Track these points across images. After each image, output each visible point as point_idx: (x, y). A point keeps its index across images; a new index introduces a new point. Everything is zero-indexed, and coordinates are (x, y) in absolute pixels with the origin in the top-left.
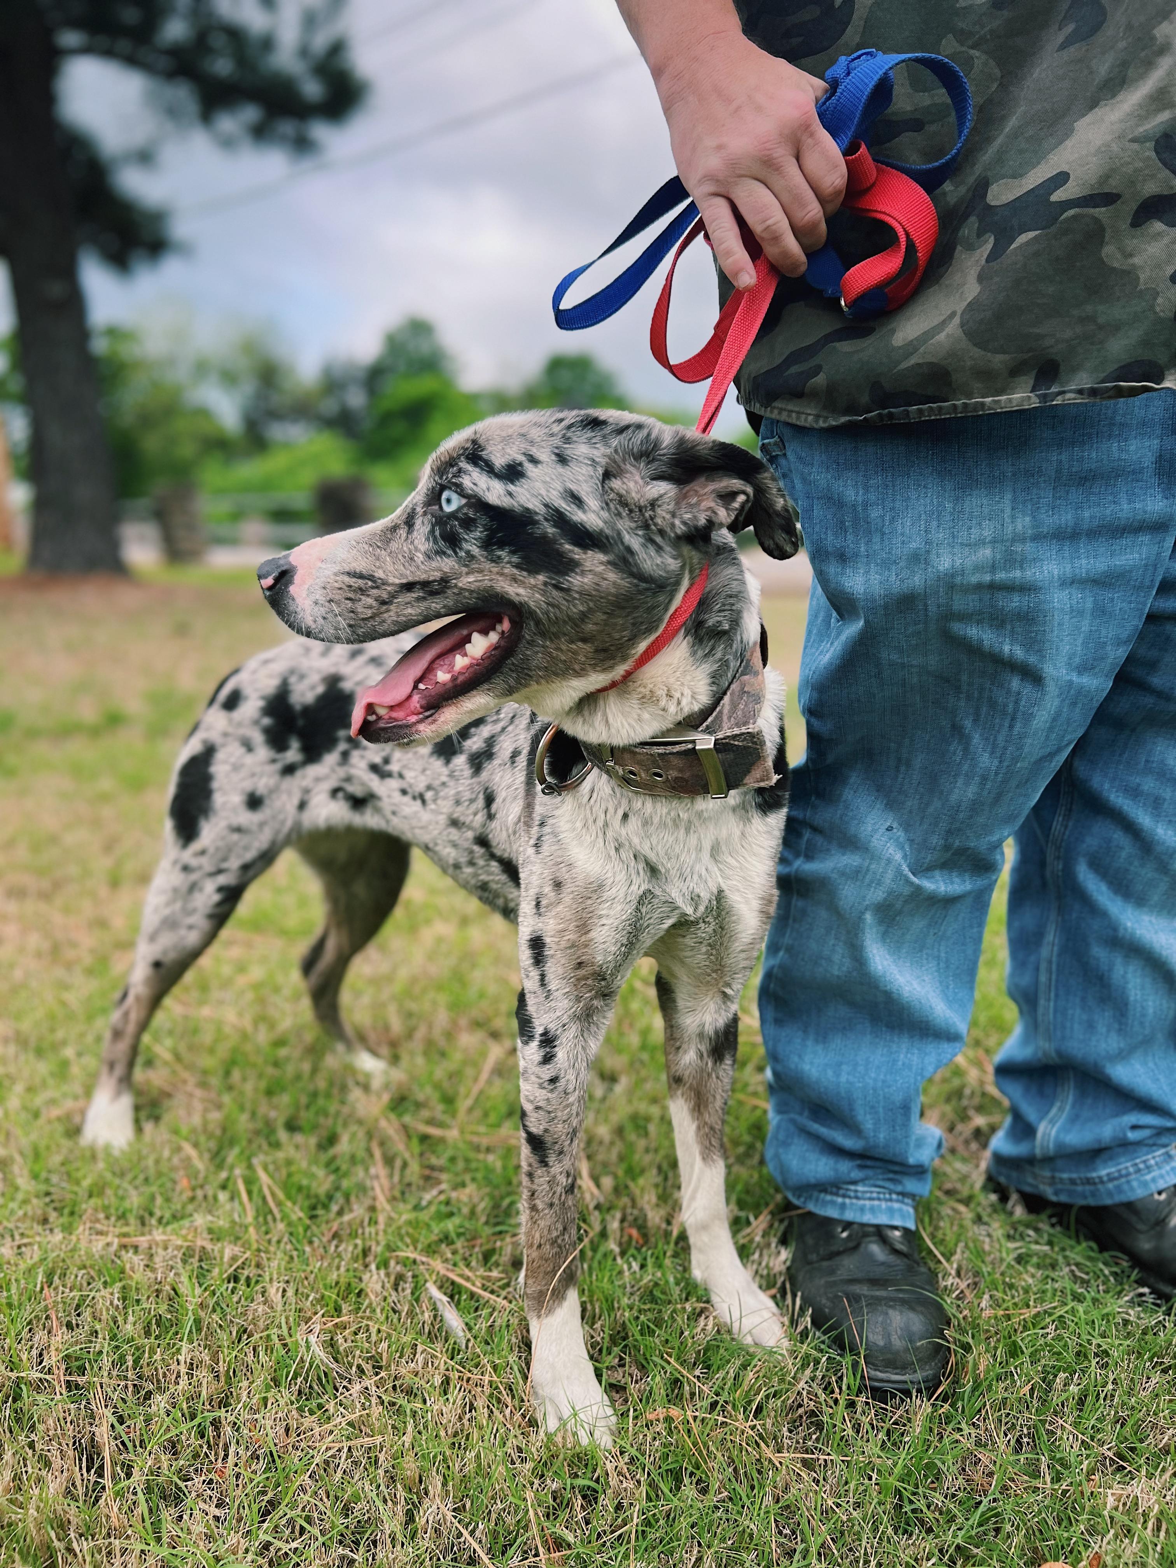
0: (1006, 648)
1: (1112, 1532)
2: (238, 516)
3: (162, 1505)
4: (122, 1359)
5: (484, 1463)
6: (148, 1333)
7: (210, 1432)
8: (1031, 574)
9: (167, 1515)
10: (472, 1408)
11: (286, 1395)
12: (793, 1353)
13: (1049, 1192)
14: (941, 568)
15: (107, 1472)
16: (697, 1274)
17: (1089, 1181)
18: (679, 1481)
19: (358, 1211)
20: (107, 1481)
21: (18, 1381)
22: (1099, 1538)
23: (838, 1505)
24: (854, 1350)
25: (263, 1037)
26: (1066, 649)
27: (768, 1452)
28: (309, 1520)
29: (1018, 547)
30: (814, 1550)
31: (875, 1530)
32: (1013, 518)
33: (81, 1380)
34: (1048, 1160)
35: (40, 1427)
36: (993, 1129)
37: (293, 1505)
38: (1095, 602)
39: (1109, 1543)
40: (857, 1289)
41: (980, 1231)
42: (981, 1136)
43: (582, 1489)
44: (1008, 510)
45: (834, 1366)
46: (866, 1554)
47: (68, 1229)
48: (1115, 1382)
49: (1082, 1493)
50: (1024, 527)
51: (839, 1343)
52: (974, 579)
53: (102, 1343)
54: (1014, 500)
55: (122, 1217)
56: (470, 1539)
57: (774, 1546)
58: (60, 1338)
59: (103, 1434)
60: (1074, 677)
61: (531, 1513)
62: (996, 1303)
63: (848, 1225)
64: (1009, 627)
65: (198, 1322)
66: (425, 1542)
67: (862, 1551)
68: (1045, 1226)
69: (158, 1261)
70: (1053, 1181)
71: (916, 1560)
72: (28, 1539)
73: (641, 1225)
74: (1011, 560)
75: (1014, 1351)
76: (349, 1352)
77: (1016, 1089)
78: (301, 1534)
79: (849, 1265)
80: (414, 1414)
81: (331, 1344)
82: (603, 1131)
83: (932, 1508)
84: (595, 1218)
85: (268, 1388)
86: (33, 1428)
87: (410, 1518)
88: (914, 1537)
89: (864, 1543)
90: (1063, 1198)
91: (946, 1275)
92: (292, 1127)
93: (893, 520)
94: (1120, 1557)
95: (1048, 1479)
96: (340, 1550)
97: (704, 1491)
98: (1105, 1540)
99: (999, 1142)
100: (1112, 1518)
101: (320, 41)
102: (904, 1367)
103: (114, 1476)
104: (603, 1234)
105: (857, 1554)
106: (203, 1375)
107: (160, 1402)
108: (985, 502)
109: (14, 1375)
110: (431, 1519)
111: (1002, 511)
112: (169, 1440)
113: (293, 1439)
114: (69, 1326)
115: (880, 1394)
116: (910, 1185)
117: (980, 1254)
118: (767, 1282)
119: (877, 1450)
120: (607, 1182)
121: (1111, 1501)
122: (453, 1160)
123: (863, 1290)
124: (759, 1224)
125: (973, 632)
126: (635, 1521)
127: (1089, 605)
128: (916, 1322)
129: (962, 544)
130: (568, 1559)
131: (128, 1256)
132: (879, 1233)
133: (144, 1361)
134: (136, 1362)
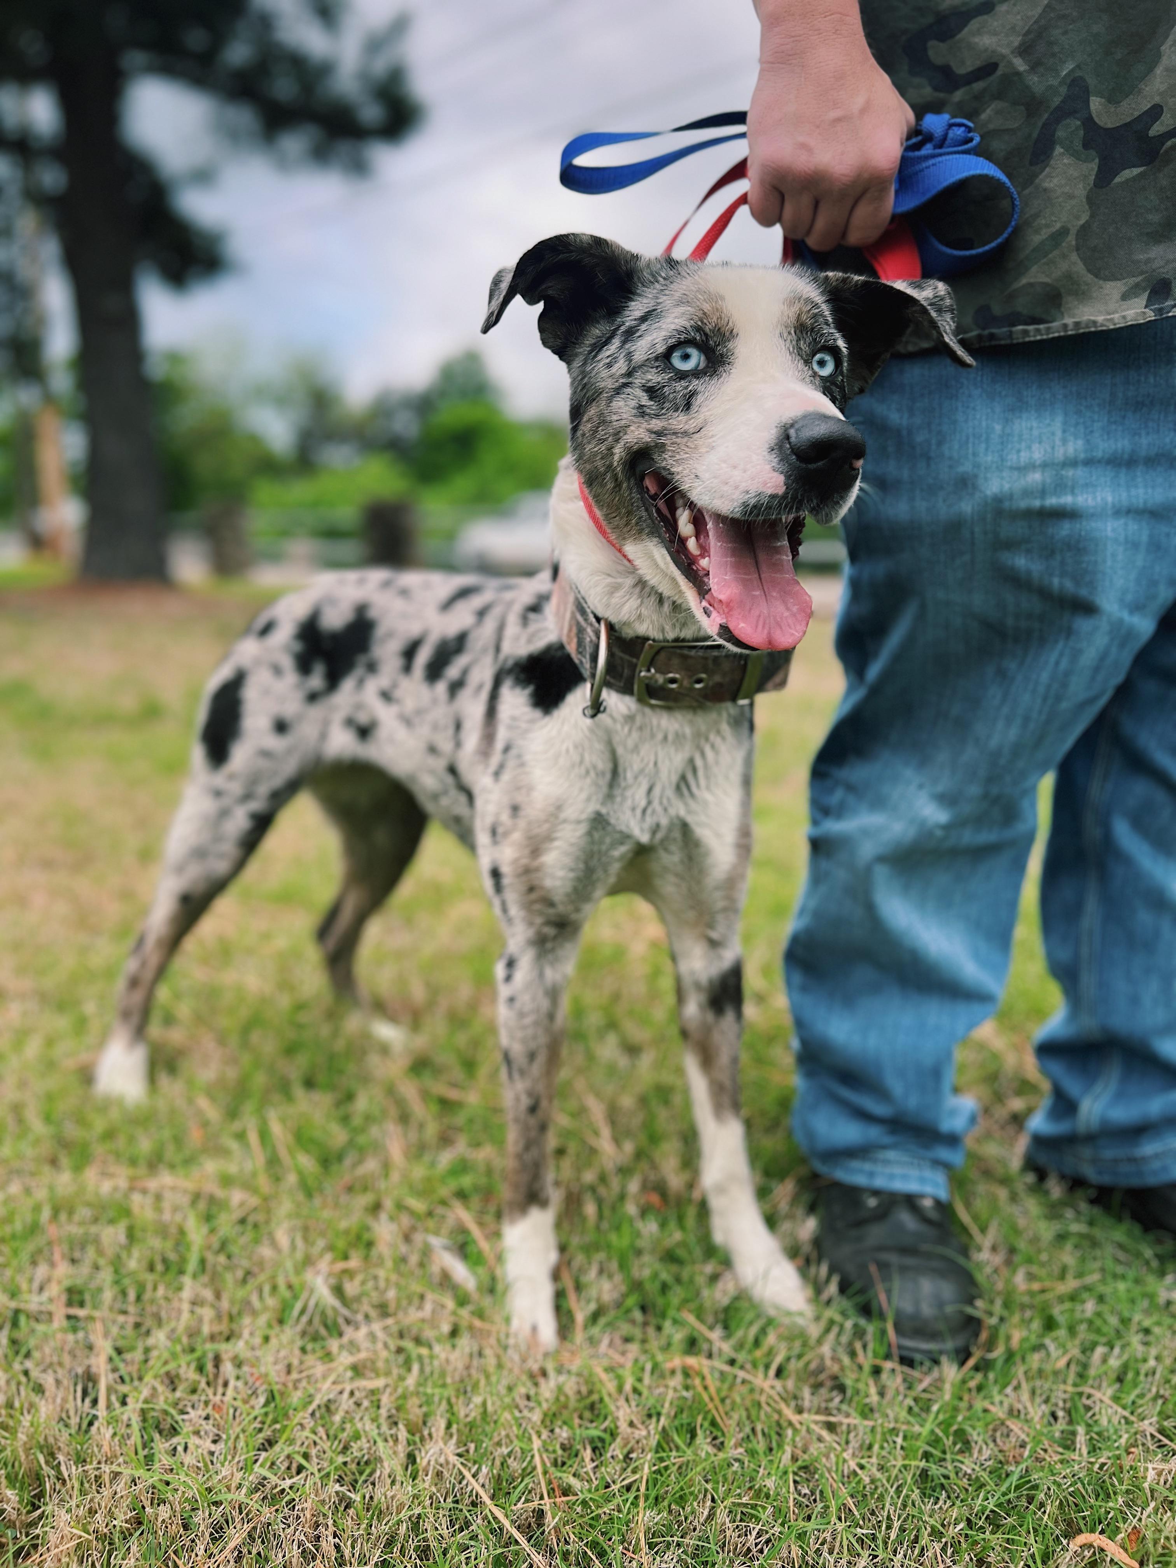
0: (1056, 581)
1: (1153, 1504)
2: (285, 533)
3: (157, 1436)
4: (124, 1293)
5: (490, 1408)
6: (151, 1268)
7: (209, 1367)
8: (1082, 500)
9: (161, 1445)
10: (480, 1354)
11: (289, 1334)
12: (817, 1318)
13: (1089, 1172)
14: (989, 493)
15: (102, 1402)
16: (718, 1237)
17: (1132, 1160)
18: (693, 1435)
19: (371, 1165)
20: (101, 1410)
21: (17, 1312)
22: (1139, 1510)
23: (862, 1467)
24: (882, 1316)
25: (284, 1002)
26: (1119, 582)
27: (789, 1413)
28: (306, 1456)
29: (1070, 473)
30: (833, 1509)
31: (899, 1490)
32: (1064, 441)
33: (81, 1313)
34: (1091, 1138)
35: (36, 1355)
36: (1030, 1111)
37: (291, 1442)
38: (1151, 536)
39: (1149, 1516)
40: (886, 1256)
41: (1015, 1210)
42: (1018, 1120)
43: (592, 1441)
44: (1059, 434)
45: (859, 1333)
46: (889, 1518)
47: (78, 1169)
48: (1158, 1358)
49: (1121, 1467)
50: (1076, 450)
51: (866, 1310)
52: (1023, 504)
53: (106, 1276)
54: (1065, 423)
55: (133, 1162)
56: (472, 1481)
57: (791, 1503)
58: (63, 1269)
59: (100, 1364)
60: (1126, 616)
61: (537, 1459)
62: (1031, 1277)
63: (876, 1193)
64: (1058, 557)
65: (203, 1262)
66: (426, 1484)
67: (886, 1514)
68: (1083, 1206)
69: (166, 1205)
70: (1094, 1161)
71: (943, 1525)
72: (17, 1464)
73: (661, 1188)
74: (1060, 486)
75: (1050, 1324)
76: (358, 1299)
77: (1057, 1068)
78: (298, 1473)
79: (876, 1233)
80: (420, 1358)
81: (338, 1291)
82: (627, 1101)
83: (960, 1475)
84: (615, 1183)
85: (270, 1326)
86: (28, 1355)
87: (411, 1458)
88: (941, 1502)
89: (887, 1505)
90: (1106, 1179)
91: (979, 1249)
92: (309, 1083)
93: (940, 444)
94: (1160, 1531)
95: (1085, 1451)
96: (337, 1487)
97: (720, 1447)
98: (1145, 1514)
99: (1038, 1123)
100: (1152, 1491)
101: (380, 66)
102: (934, 1336)
103: (109, 1406)
104: (622, 1197)
105: (880, 1518)
106: (207, 1313)
107: (159, 1337)
108: (1035, 424)
109: (13, 1305)
110: (433, 1459)
111: (1053, 434)
112: (168, 1374)
113: (294, 1376)
114: (73, 1261)
115: (907, 1361)
116: (944, 1153)
117: (1016, 1231)
118: (793, 1252)
119: (903, 1414)
120: (629, 1147)
121: (1151, 1474)
122: (471, 1121)
123: (893, 1258)
124: (785, 1191)
125: (1020, 562)
126: (646, 1470)
127: (1145, 538)
128: (948, 1290)
129: (1012, 468)
130: (574, 1504)
131: (136, 1198)
132: (910, 1201)
133: (148, 1295)
134: (139, 1298)
